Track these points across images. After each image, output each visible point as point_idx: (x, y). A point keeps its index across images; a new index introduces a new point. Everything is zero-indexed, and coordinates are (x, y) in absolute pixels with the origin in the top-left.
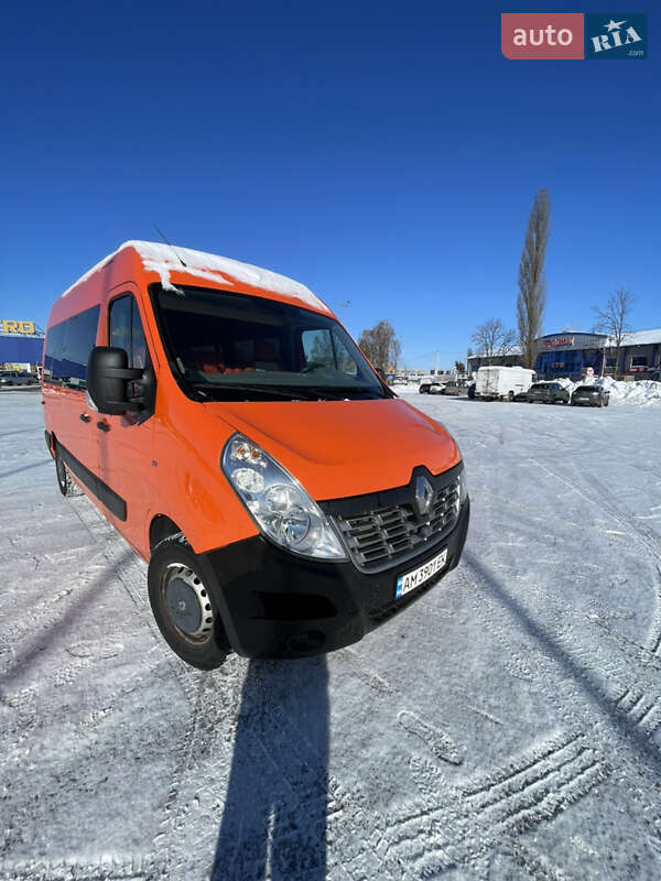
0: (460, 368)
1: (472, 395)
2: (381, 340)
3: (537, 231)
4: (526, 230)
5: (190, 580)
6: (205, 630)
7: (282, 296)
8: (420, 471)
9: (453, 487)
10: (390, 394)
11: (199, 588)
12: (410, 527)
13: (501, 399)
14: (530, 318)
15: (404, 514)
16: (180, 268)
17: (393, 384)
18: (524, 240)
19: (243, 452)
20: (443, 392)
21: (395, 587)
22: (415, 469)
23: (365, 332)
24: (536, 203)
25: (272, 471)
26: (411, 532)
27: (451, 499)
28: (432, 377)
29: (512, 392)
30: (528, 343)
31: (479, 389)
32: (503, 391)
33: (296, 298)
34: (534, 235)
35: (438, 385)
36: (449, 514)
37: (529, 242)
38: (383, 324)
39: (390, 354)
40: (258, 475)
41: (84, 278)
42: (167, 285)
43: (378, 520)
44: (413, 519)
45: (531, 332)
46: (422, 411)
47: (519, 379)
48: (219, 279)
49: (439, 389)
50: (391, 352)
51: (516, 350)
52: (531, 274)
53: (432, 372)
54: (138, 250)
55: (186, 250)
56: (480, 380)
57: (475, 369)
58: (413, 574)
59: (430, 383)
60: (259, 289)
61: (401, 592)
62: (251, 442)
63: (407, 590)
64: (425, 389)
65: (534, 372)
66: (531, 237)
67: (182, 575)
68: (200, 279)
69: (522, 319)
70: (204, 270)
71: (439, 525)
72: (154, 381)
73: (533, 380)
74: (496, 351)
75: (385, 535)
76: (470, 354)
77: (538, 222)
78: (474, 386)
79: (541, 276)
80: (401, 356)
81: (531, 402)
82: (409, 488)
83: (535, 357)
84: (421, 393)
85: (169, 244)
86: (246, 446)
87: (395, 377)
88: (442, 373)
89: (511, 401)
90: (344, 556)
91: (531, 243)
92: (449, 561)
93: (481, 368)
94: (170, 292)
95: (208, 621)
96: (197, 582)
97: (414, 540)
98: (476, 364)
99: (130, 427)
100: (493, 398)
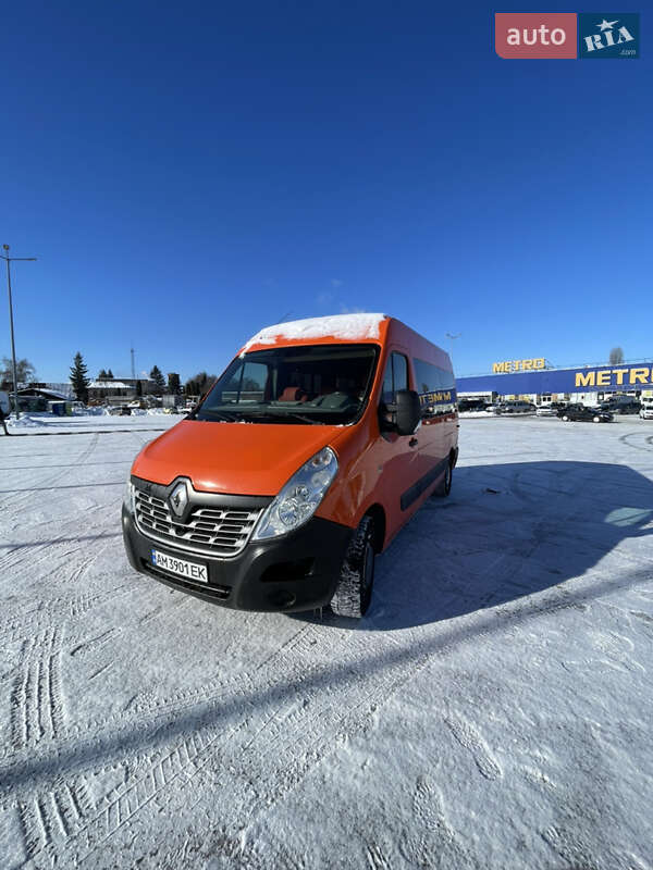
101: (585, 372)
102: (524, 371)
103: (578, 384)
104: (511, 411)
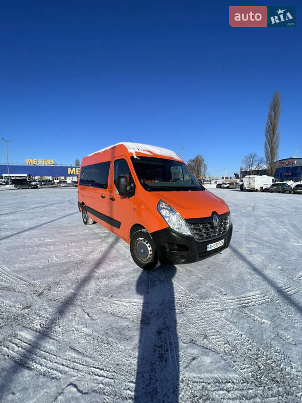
0: (237, 176)
1: (242, 189)
2: (198, 164)
3: (274, 110)
4: (269, 110)
5: (145, 243)
6: (149, 258)
7: (167, 157)
8: (214, 213)
9: (226, 219)
10: (203, 189)
11: (148, 245)
12: (211, 230)
13: (257, 191)
14: (271, 151)
15: (209, 226)
16: (138, 151)
17: (204, 184)
18: (268, 115)
19: (163, 205)
20: (228, 188)
21: (206, 248)
22: (213, 212)
23: (190, 160)
24: (274, 98)
25: (171, 210)
26: (212, 232)
27: (225, 224)
28: (223, 180)
29: (262, 187)
30: (271, 163)
31: (245, 186)
32: (257, 187)
33: (171, 157)
34: (273, 113)
35: (225, 184)
36: (225, 228)
37: (270, 117)
38: (199, 156)
39: (202, 170)
40: (167, 211)
41: (101, 151)
42: (135, 157)
43: (201, 226)
44: (212, 228)
45: (272, 159)
46: (218, 196)
47: (266, 181)
48: (149, 153)
49: (226, 186)
50: (202, 169)
51: (265, 167)
52: (271, 130)
53: (223, 178)
54: (126, 146)
55: (138, 144)
56: (246, 182)
57: (244, 176)
58: (212, 244)
59: (221, 183)
60: (160, 156)
61: (209, 249)
62: (165, 202)
63: (210, 249)
64: (219, 186)
65: (273, 178)
66: (271, 114)
67: (142, 242)
68: (143, 154)
69: (267, 153)
70: (144, 151)
71: (221, 231)
72: (135, 186)
73: (273, 181)
74: (254, 168)
75: (203, 231)
76: (241, 169)
77: (275, 107)
78: (243, 185)
79: (277, 132)
80: (207, 171)
81: (272, 192)
82: (211, 218)
83: (274, 171)
84: (217, 188)
85: (132, 142)
86: (164, 204)
87: (204, 181)
88: (227, 178)
89: (261, 192)
90: (191, 235)
91: (272, 116)
92: (225, 244)
93: (246, 176)
94: (136, 159)
95: (150, 255)
96: (147, 243)
97: (212, 234)
98: (245, 174)
99: (124, 199)
100: (252, 190)
101: (72, 168)
102: (43, 165)
103: (69, 173)
104: (45, 185)
